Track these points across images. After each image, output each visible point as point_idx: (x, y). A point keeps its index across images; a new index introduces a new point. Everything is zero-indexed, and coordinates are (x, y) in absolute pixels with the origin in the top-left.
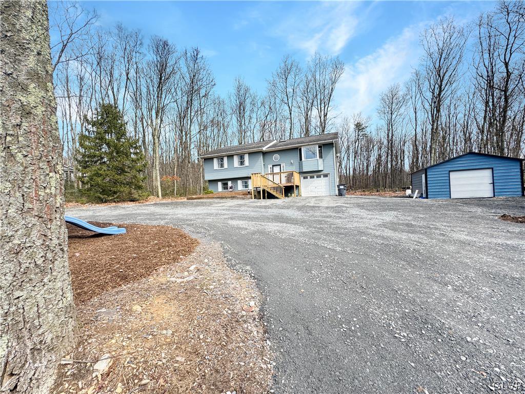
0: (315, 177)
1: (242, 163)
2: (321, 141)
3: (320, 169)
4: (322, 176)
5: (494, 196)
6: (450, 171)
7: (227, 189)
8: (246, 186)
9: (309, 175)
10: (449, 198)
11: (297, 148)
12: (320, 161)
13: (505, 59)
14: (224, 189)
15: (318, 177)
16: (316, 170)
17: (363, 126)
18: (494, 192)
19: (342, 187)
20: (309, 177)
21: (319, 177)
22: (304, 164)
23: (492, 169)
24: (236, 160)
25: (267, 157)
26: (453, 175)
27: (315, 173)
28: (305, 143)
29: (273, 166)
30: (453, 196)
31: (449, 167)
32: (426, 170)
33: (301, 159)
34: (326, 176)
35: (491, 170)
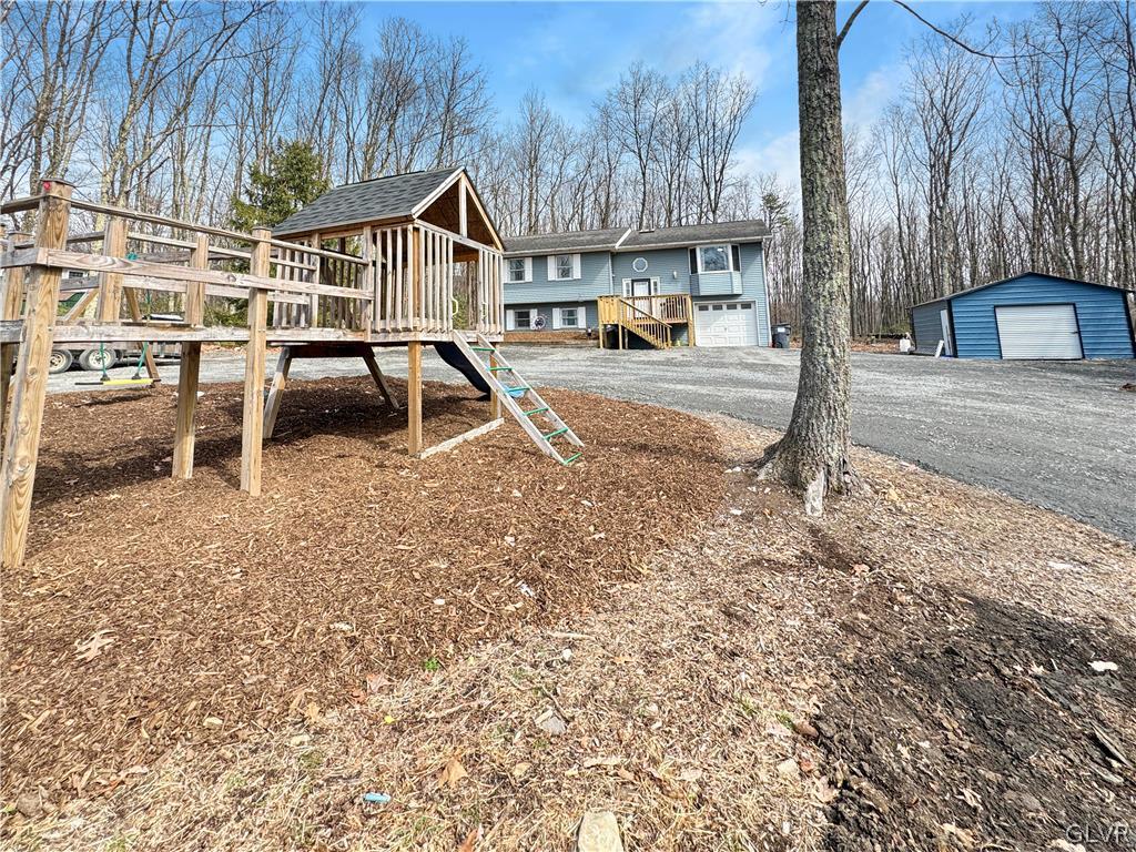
0: (725, 307)
1: (565, 272)
2: (737, 236)
3: (735, 292)
4: (739, 307)
5: (1084, 357)
6: (996, 307)
7: (528, 324)
8: (572, 322)
9: (710, 304)
10: (998, 358)
11: (686, 248)
12: (736, 275)
13: (1063, 104)
14: (520, 325)
15: (730, 307)
16: (729, 293)
17: (780, 202)
18: (1082, 350)
19: (781, 330)
20: (711, 308)
21: (732, 307)
22: (702, 280)
23: (1074, 305)
24: (552, 264)
25: (621, 262)
26: (1002, 315)
27: (727, 301)
28: (703, 239)
29: (633, 281)
30: (1007, 354)
31: (991, 299)
32: (949, 302)
33: (694, 270)
34: (747, 306)
35: (1071, 308)
